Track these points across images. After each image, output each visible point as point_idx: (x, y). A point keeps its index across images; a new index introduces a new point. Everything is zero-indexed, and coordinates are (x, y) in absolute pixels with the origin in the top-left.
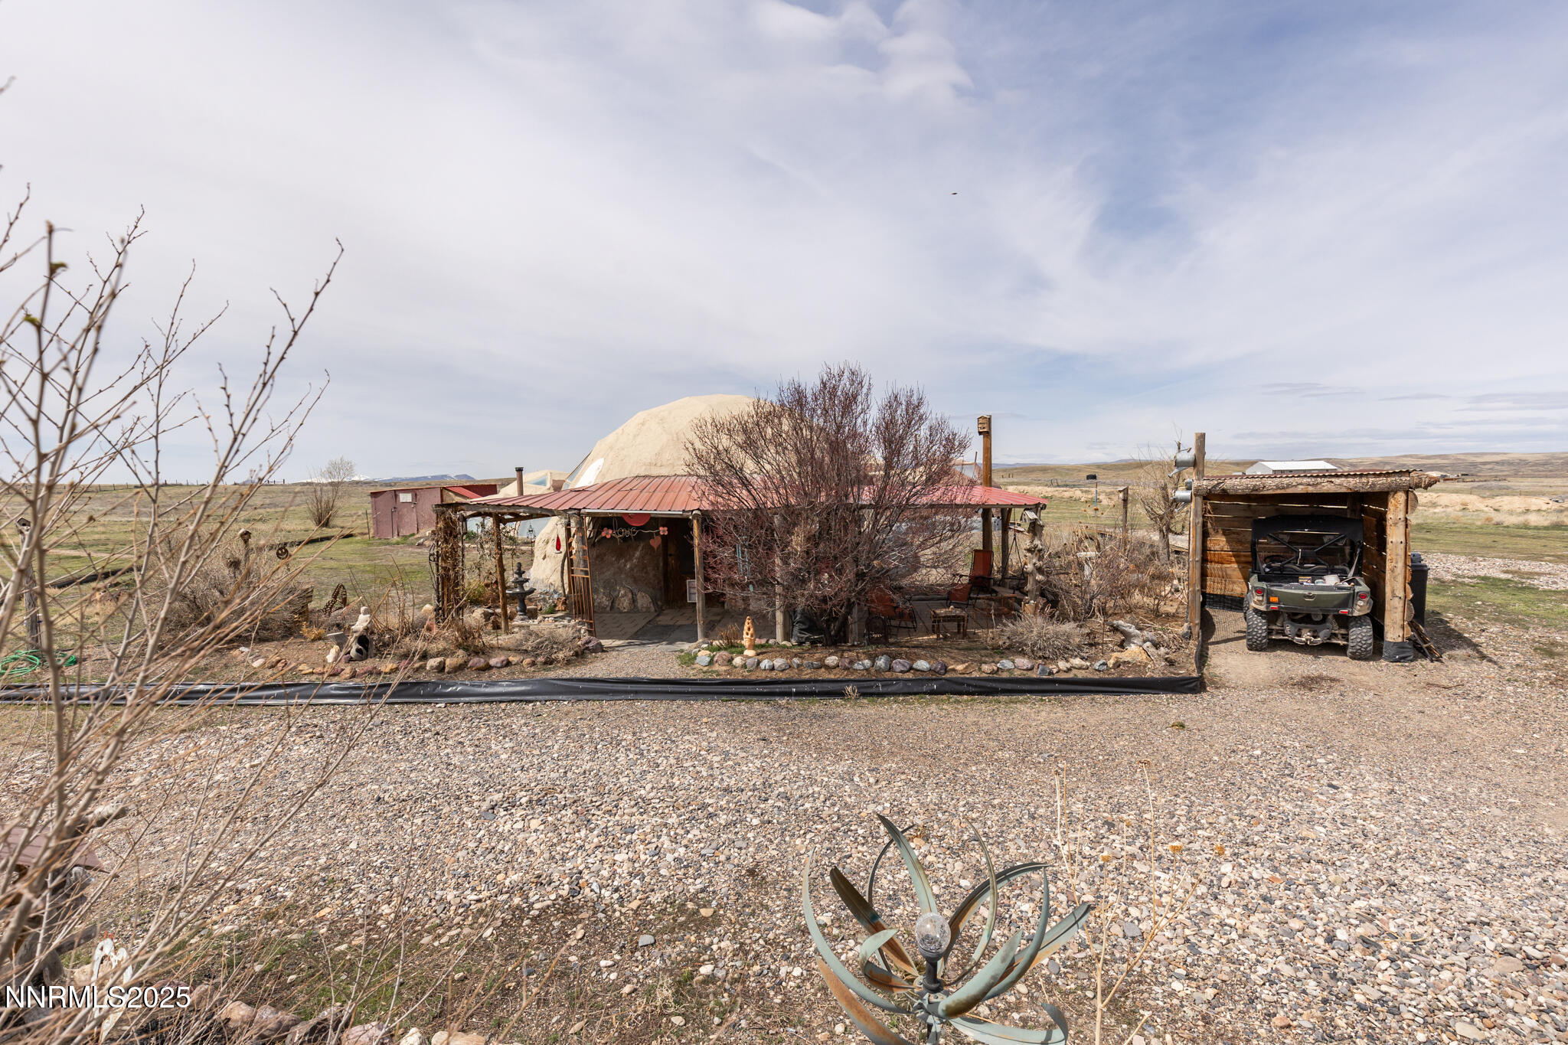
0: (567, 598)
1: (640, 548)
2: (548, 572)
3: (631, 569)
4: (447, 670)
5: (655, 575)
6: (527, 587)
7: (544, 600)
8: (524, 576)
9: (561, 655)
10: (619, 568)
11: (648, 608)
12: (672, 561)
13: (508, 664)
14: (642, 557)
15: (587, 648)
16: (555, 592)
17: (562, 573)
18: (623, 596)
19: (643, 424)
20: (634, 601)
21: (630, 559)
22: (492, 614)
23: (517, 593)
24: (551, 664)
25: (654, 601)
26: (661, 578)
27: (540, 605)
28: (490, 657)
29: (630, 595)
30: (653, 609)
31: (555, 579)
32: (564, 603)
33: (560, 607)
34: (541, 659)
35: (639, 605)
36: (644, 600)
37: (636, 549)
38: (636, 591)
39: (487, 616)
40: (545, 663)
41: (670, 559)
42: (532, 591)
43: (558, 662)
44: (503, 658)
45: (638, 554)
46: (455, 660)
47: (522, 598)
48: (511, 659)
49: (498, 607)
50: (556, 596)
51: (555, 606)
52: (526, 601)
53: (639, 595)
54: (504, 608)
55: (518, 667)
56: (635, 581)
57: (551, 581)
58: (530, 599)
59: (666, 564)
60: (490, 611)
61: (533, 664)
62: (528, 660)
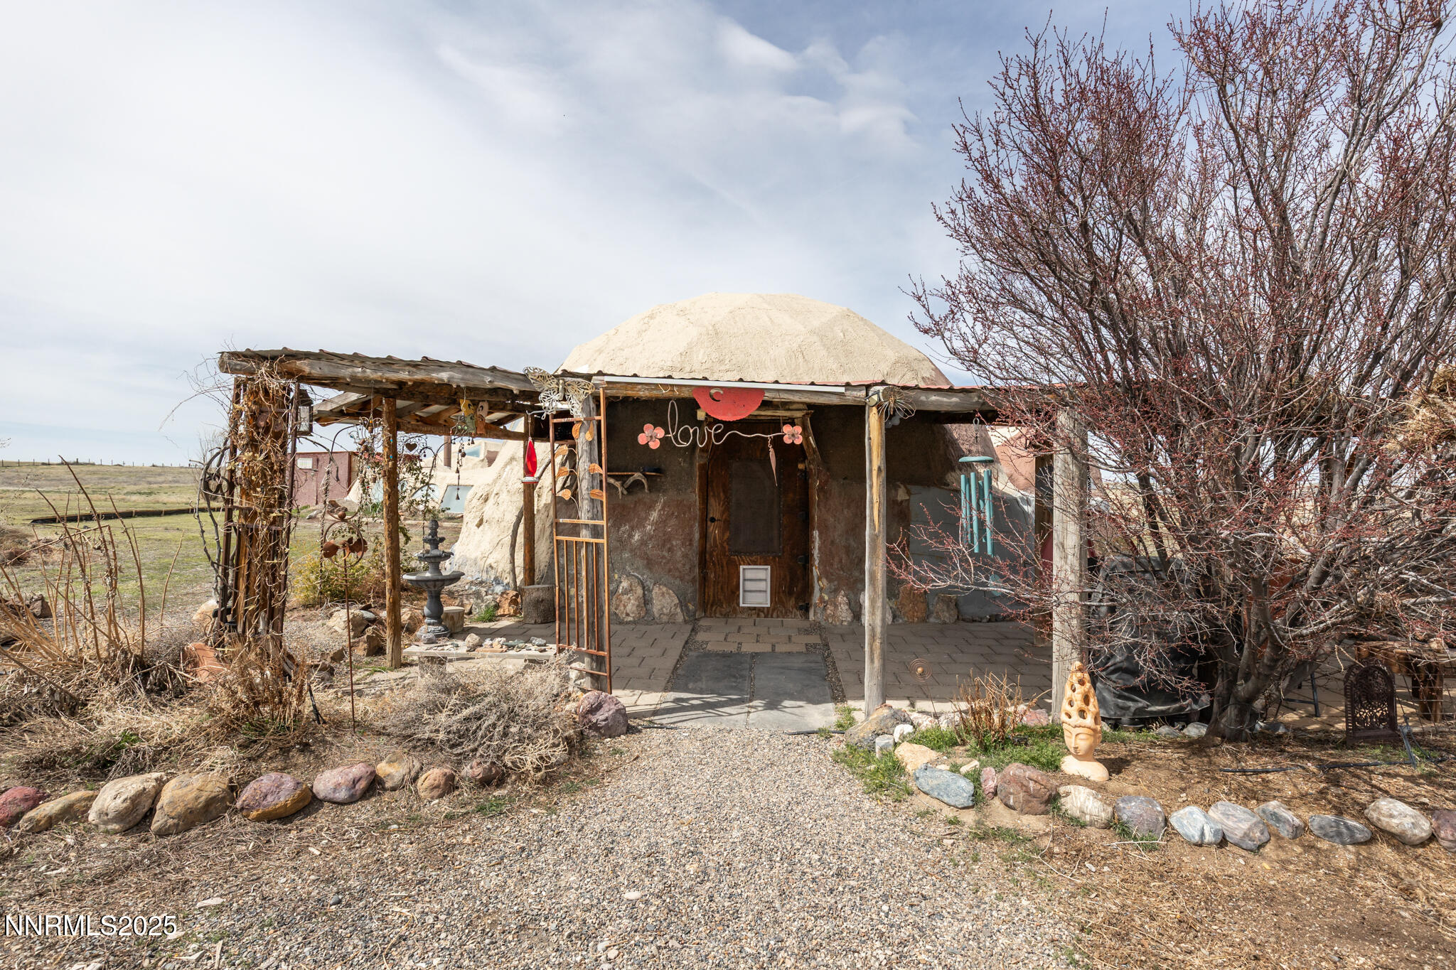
0: (520, 592)
1: (659, 506)
2: (486, 546)
3: (643, 542)
4: (158, 822)
5: (685, 556)
6: (447, 568)
7: (478, 595)
8: (441, 547)
9: (531, 757)
10: (620, 541)
11: (672, 615)
12: (714, 531)
13: (374, 785)
14: (662, 522)
15: (595, 727)
16: (497, 581)
17: (513, 546)
18: (626, 592)
19: (651, 317)
20: (646, 601)
21: (641, 525)
22: (372, 621)
23: (426, 581)
24: (501, 783)
25: (682, 604)
26: (696, 560)
27: (469, 603)
28: (321, 763)
29: (639, 591)
30: (680, 618)
31: (500, 559)
32: (514, 602)
33: (506, 608)
34: (472, 770)
35: (655, 610)
36: (664, 601)
37: (651, 507)
38: (649, 583)
39: (358, 627)
40: (486, 782)
41: (711, 526)
42: (456, 578)
43: (523, 777)
44: (358, 770)
45: (654, 515)
46: (197, 780)
47: (435, 589)
48: (383, 768)
49: (383, 606)
50: (499, 589)
51: (497, 606)
52: (444, 597)
53: (656, 590)
54: (395, 610)
55: (402, 798)
56: (650, 564)
57: (489, 561)
58: (451, 594)
59: (704, 535)
60: (367, 615)
61: (449, 786)
62: (434, 774)
